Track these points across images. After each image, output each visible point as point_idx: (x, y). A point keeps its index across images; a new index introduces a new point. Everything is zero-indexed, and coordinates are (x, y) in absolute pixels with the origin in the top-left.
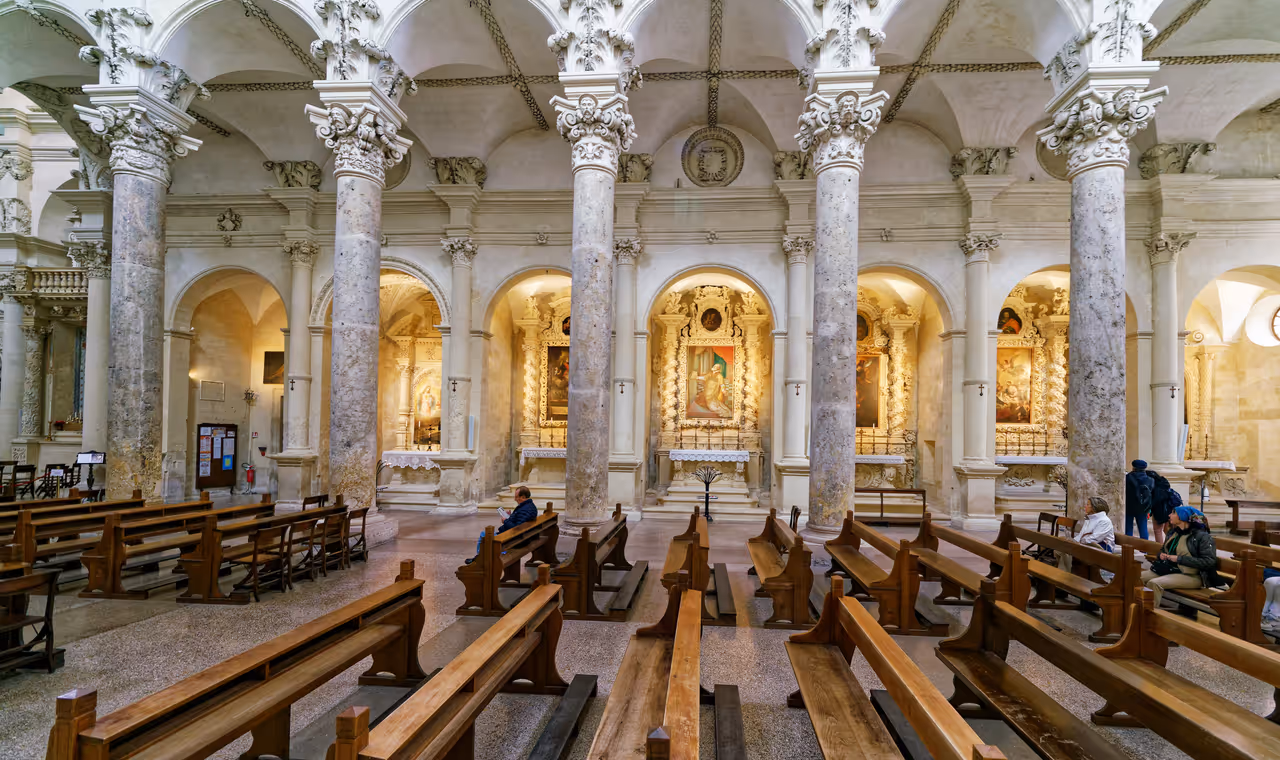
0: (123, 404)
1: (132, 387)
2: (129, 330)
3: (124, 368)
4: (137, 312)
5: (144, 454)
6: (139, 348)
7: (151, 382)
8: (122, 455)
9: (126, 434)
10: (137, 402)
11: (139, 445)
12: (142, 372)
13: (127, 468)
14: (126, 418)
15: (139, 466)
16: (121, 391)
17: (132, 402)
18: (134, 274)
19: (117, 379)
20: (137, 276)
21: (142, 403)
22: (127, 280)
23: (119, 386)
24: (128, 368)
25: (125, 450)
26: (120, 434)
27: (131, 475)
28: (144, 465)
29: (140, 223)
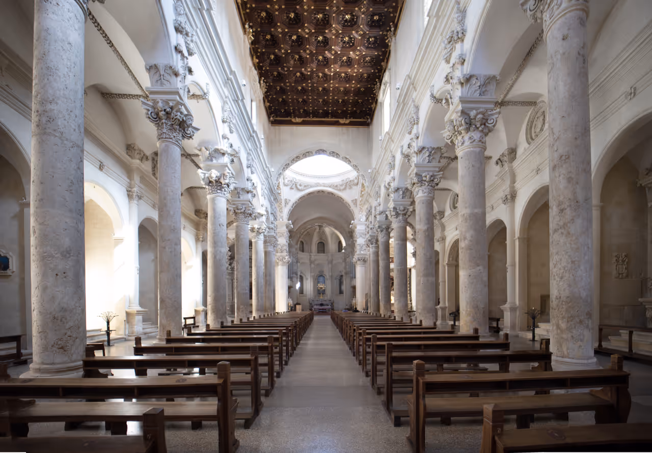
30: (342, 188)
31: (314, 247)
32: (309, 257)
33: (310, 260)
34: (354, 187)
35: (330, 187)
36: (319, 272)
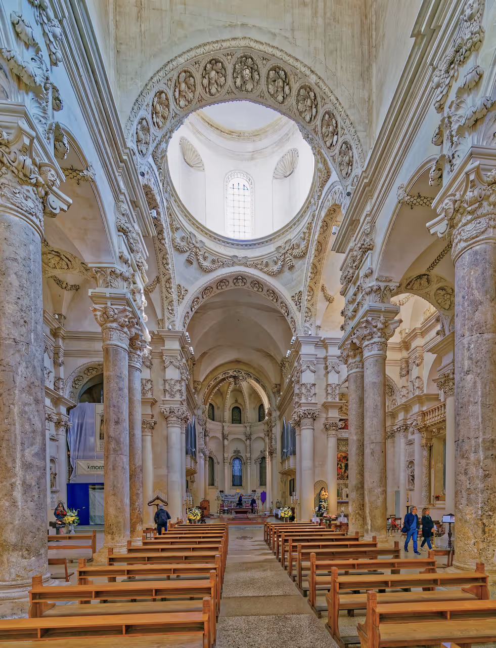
0: (466, 474)
1: (472, 457)
2: (469, 402)
3: (466, 440)
4: (475, 383)
5: (484, 521)
6: (478, 418)
7: (488, 449)
8: (466, 521)
9: (469, 502)
10: (477, 470)
11: (480, 512)
12: (481, 440)
13: (470, 534)
14: (468, 487)
15: (480, 532)
16: (464, 462)
17: (473, 471)
18: (472, 346)
19: (460, 451)
20: (474, 347)
21: (481, 471)
22: (467, 354)
23: (463, 457)
24: (469, 438)
25: (468, 517)
26: (464, 501)
27: (473, 541)
28: (484, 532)
29: (475, 292)
30: (275, 268)
31: (228, 415)
32: (220, 428)
33: (223, 434)
34: (298, 264)
35: (255, 266)
36: (235, 452)
